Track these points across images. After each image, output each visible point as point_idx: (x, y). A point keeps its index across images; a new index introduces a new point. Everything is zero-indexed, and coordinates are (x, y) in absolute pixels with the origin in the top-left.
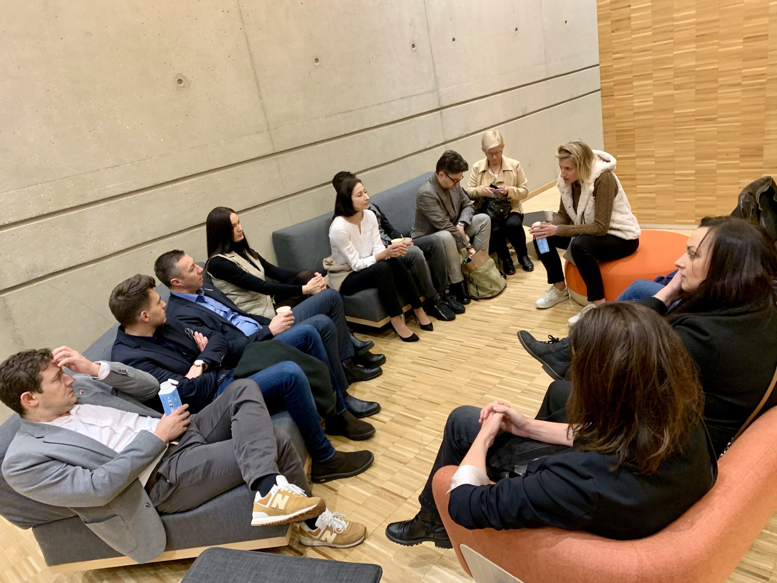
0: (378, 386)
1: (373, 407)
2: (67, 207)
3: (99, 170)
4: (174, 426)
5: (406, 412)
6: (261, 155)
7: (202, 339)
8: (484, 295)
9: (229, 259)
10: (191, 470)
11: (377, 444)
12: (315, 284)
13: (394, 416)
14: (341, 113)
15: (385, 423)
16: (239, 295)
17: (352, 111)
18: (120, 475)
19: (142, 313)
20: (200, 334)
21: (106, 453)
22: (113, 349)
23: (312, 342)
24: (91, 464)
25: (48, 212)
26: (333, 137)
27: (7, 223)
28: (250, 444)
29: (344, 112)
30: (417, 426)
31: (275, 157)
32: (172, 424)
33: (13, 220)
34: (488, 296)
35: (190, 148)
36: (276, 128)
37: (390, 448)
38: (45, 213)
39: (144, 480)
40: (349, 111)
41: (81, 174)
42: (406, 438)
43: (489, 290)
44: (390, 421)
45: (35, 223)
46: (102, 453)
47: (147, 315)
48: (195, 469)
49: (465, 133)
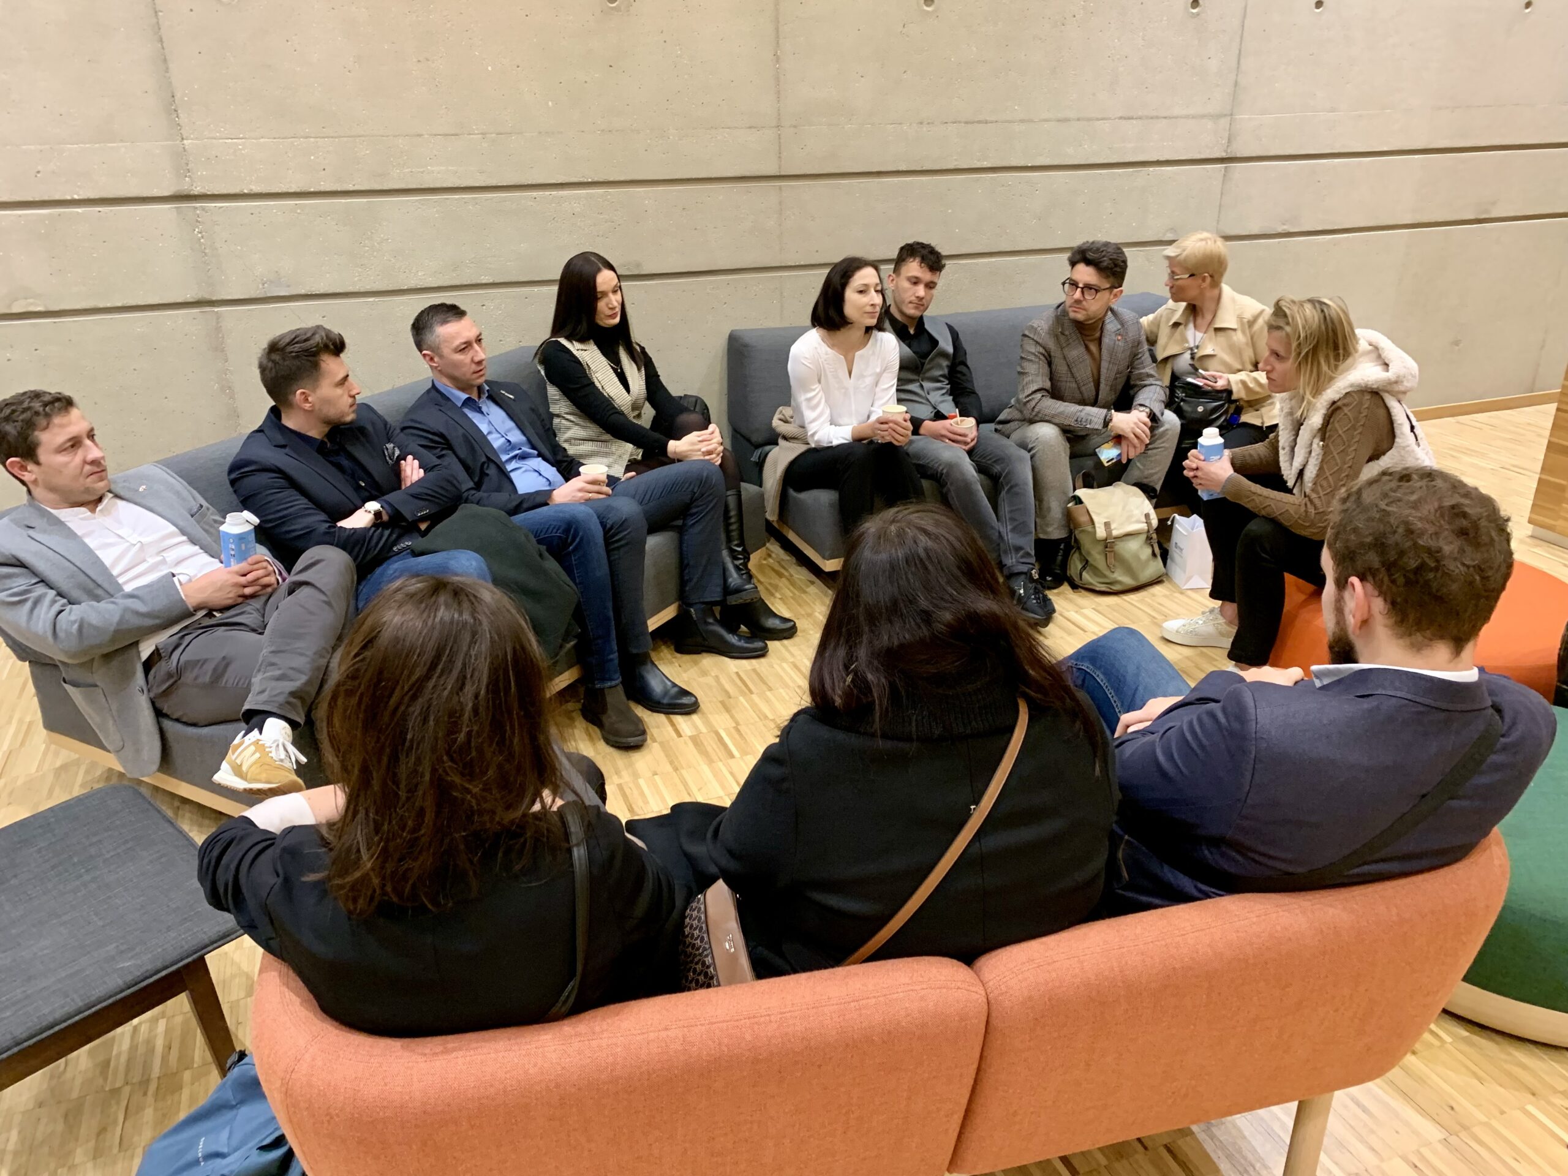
0: (737, 673)
1: (685, 700)
2: (351, 188)
3: (420, 135)
4: (220, 589)
5: (729, 735)
6: (747, 174)
7: (415, 472)
8: (1091, 584)
9: (575, 352)
10: (198, 661)
11: (631, 765)
12: (693, 444)
13: (704, 730)
14: (960, 122)
15: (679, 735)
16: (577, 424)
17: (986, 122)
18: (96, 628)
19: (299, 392)
20: (416, 462)
21: (106, 585)
22: (248, 438)
23: (578, 540)
24: (75, 594)
25: (316, 190)
26: (924, 168)
27: (246, 191)
28: (273, 652)
29: (966, 123)
30: (720, 764)
31: (778, 183)
32: (219, 584)
33: (256, 189)
34: (1097, 589)
35: (603, 131)
36: (795, 127)
37: (641, 781)
38: (312, 190)
39: (146, 650)
40: (979, 122)
41: (387, 136)
42: (682, 776)
43: (1105, 576)
44: (690, 737)
45: (291, 202)
46: (100, 583)
47: (310, 399)
48: (205, 661)
49: (1280, 229)
